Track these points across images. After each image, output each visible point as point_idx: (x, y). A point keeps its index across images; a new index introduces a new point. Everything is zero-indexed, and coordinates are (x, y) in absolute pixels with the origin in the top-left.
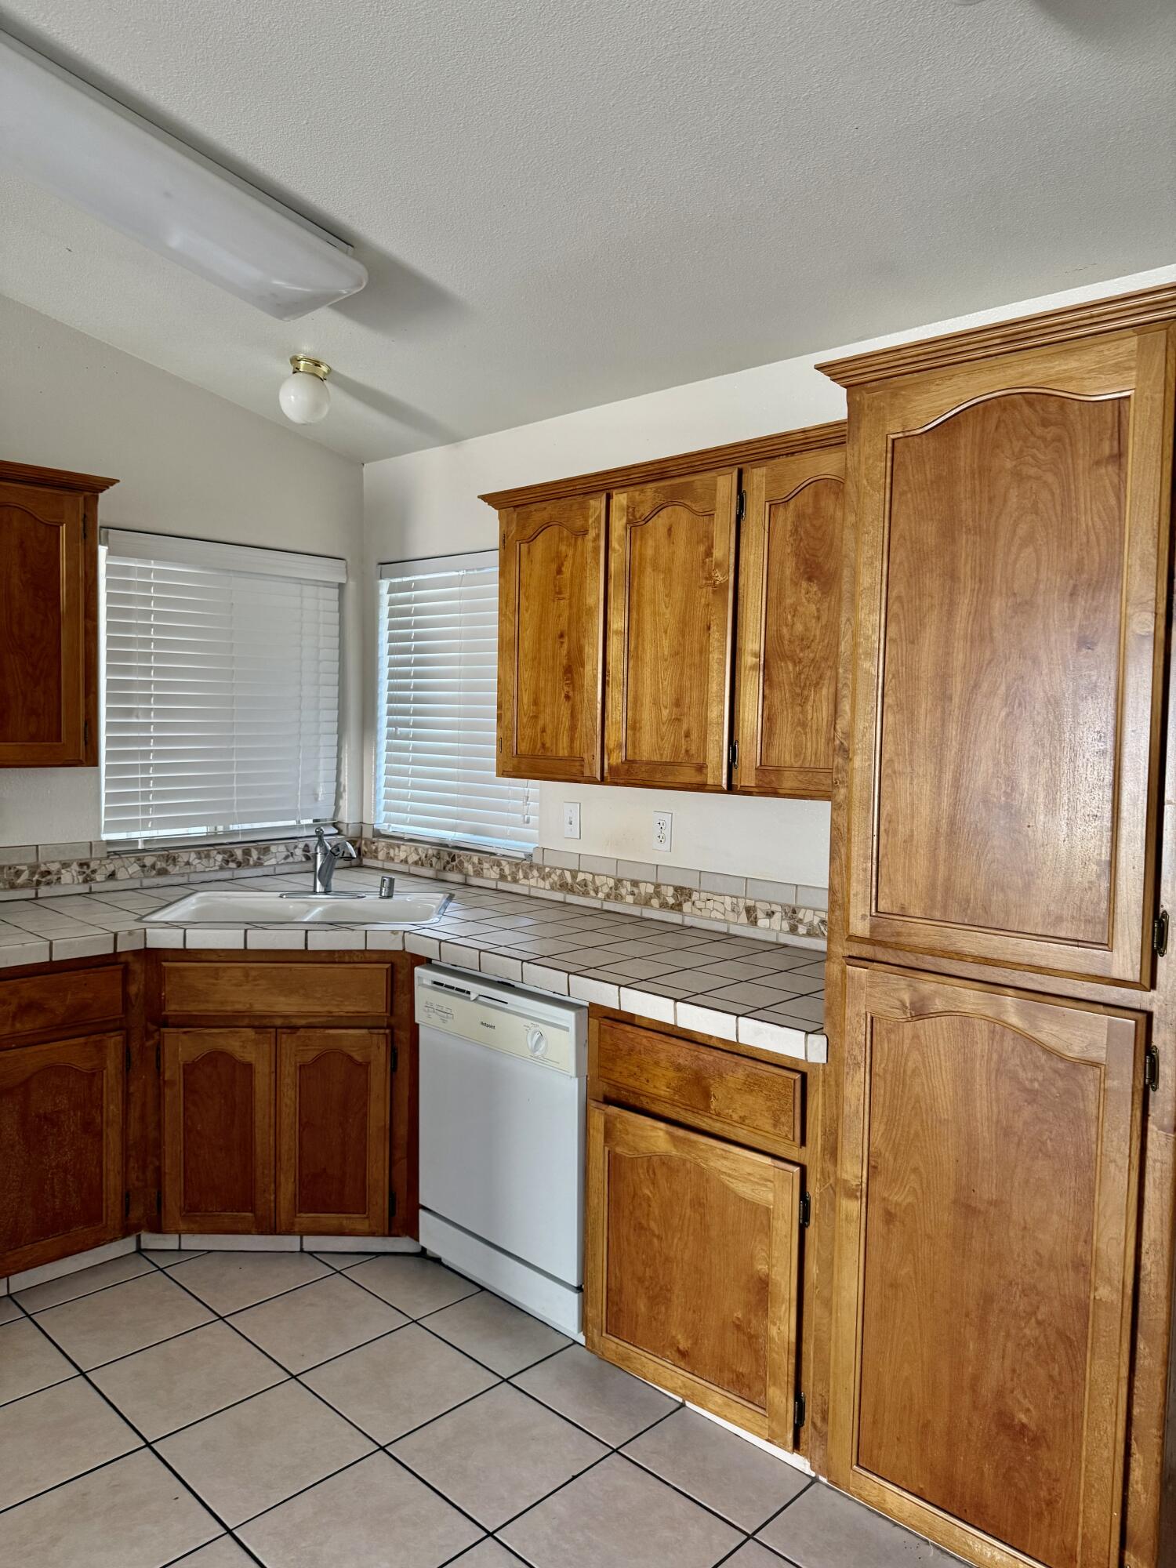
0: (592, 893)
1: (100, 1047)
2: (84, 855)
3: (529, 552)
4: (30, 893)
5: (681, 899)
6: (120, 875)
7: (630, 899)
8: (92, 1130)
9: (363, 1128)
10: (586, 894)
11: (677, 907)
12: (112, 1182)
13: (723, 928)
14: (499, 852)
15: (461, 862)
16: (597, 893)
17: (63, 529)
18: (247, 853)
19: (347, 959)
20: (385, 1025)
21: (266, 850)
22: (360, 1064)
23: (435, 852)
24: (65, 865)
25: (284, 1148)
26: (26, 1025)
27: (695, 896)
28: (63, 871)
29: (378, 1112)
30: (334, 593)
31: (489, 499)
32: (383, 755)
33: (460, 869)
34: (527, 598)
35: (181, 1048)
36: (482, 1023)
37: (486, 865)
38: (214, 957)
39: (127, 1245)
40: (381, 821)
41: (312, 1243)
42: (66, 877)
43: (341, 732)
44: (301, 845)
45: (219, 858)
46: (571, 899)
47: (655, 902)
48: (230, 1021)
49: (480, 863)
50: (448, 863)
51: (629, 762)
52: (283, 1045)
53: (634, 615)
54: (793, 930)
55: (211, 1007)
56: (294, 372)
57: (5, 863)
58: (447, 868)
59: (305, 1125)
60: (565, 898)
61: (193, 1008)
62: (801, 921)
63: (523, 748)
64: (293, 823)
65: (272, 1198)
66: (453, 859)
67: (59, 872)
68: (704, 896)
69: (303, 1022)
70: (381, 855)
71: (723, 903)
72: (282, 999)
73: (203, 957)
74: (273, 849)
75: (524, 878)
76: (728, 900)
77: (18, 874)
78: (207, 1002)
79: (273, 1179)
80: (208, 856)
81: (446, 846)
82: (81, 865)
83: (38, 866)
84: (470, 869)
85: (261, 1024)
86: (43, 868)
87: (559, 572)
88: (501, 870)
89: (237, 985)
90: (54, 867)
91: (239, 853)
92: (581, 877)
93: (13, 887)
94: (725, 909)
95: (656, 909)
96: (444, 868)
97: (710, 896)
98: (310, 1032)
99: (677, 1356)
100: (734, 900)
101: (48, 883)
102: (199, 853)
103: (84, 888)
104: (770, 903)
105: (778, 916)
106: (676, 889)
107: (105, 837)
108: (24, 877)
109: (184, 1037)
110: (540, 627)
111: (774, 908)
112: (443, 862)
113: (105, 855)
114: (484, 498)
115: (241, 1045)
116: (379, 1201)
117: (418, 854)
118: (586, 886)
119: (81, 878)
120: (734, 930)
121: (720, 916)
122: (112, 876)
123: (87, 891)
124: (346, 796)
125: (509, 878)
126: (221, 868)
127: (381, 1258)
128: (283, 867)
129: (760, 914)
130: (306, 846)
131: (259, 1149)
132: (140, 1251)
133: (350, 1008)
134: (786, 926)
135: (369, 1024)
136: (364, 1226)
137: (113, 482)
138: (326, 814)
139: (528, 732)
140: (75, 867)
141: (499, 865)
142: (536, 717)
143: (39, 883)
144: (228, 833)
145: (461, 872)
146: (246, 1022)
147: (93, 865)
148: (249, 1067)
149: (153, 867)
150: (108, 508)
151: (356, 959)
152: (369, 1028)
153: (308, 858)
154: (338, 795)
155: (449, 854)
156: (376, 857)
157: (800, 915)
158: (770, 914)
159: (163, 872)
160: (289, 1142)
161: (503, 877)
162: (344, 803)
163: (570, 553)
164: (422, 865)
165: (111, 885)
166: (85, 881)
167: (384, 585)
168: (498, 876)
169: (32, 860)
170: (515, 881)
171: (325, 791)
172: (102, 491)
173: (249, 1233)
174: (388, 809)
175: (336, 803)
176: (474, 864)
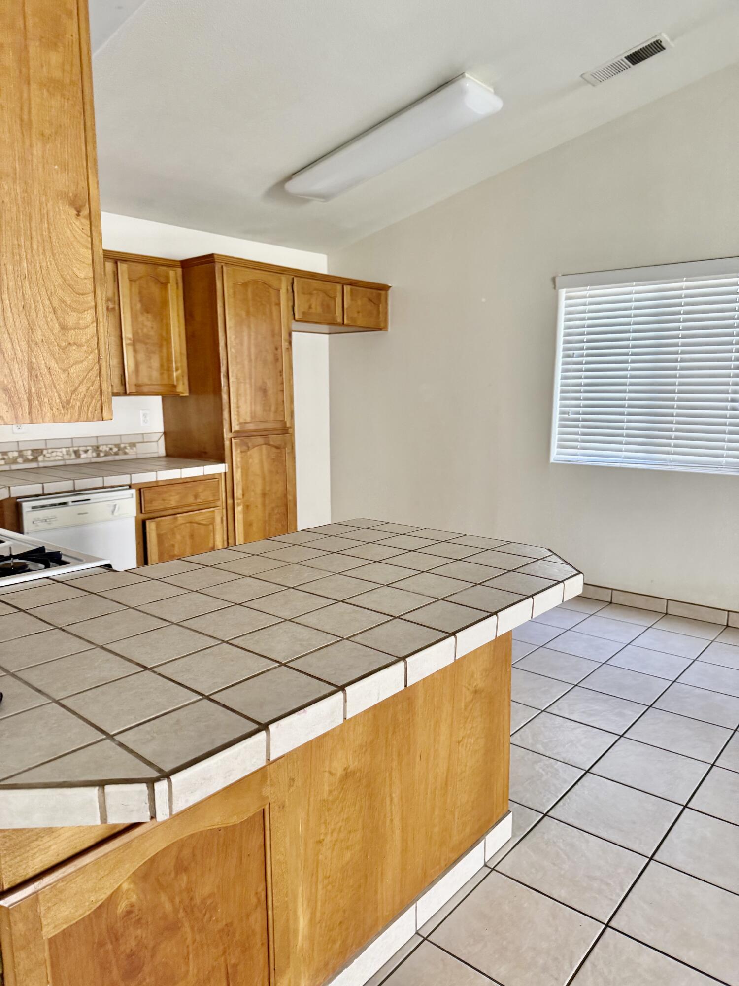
5: (36, 455)
11: (35, 459)
13: (61, 463)
27: (45, 452)
36: (79, 514)
47: (20, 460)
54: (98, 456)
62: (101, 451)
68: (50, 451)
71: (61, 452)
76: (64, 450)
94: (63, 454)
97: (53, 450)
100: (67, 449)
104: (86, 446)
105: (90, 451)
106: (33, 450)
111: (88, 448)
120: (68, 462)
121: (60, 458)
129: (81, 452)
134: (94, 454)
157: (101, 448)
158: (86, 451)
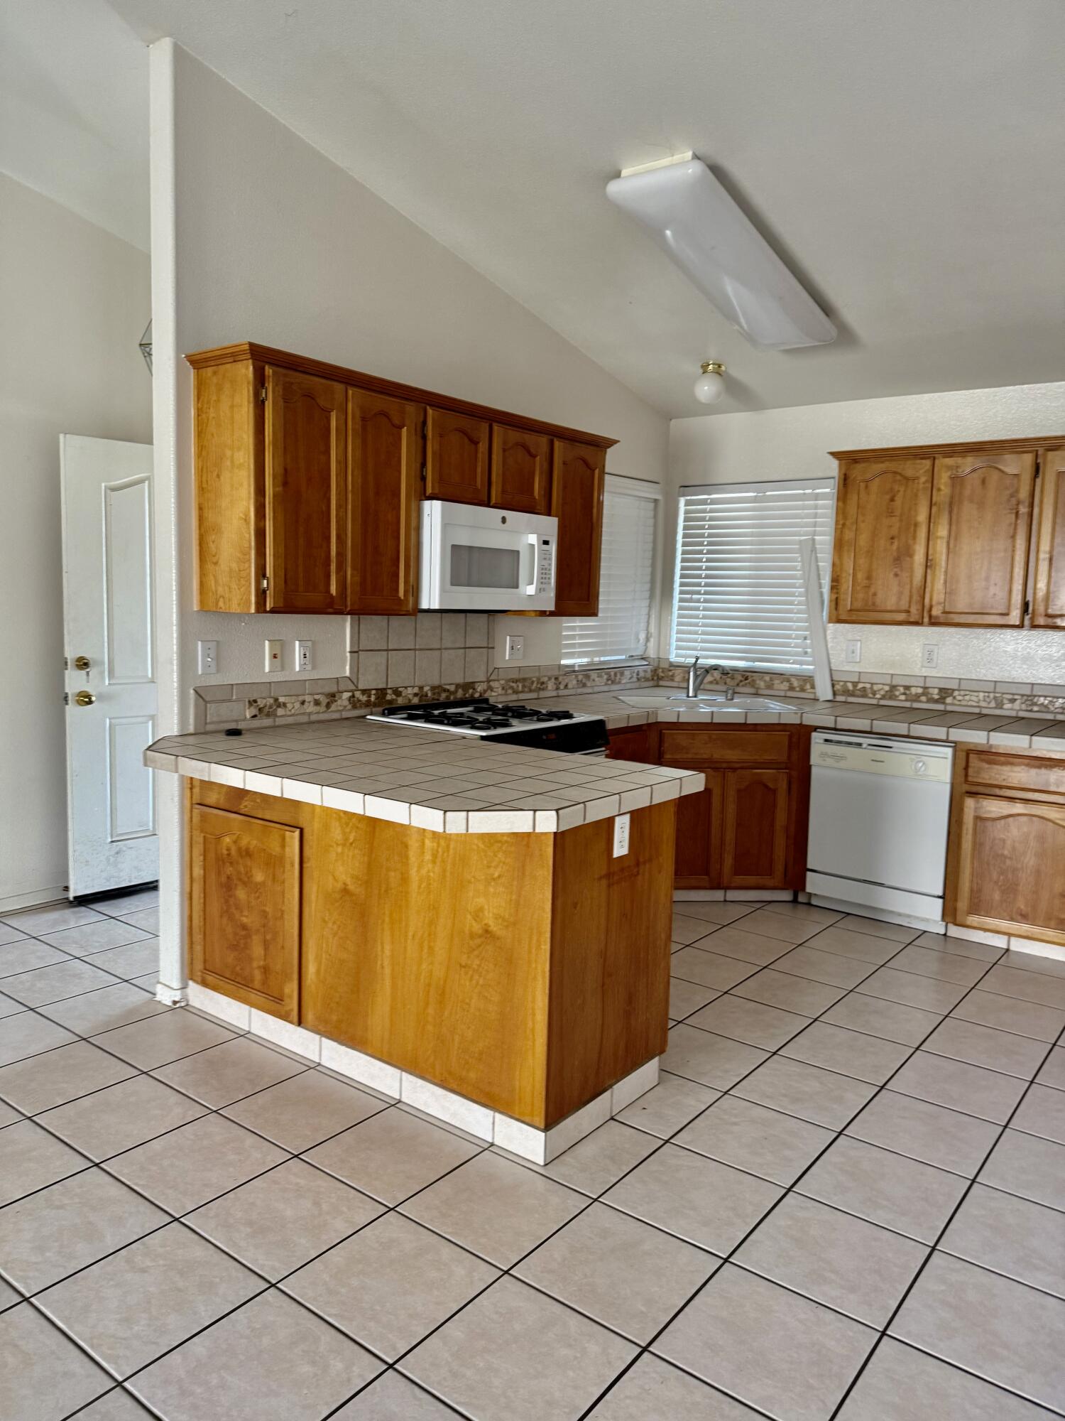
0: (871, 695)
2: (556, 673)
3: (867, 488)
4: (534, 695)
5: (944, 695)
6: (570, 686)
7: (903, 697)
9: (773, 826)
10: (864, 696)
11: (941, 700)
13: (977, 711)
14: (788, 673)
15: (753, 681)
16: (874, 694)
17: (596, 472)
18: (615, 674)
20: (785, 767)
21: (622, 674)
22: (772, 790)
24: (548, 678)
27: (956, 693)
28: (549, 682)
29: (781, 817)
30: (652, 505)
32: (675, 612)
33: (753, 684)
34: (863, 516)
36: (873, 760)
37: (776, 682)
40: (674, 655)
41: (732, 895)
42: (550, 686)
43: (652, 597)
44: (635, 671)
45: (606, 677)
46: (851, 699)
49: (771, 680)
50: (741, 681)
51: (948, 613)
52: (729, 778)
53: (954, 527)
55: (690, 756)
56: (704, 373)
57: (528, 676)
58: (741, 685)
59: (739, 825)
60: (846, 699)
61: (679, 757)
63: (856, 606)
64: (626, 657)
65: (719, 867)
66: (746, 679)
67: (547, 682)
68: (962, 693)
69: (738, 765)
70: (677, 678)
71: (977, 696)
72: (728, 752)
73: (686, 728)
74: (625, 672)
75: (812, 688)
77: (533, 682)
79: (720, 856)
82: (555, 679)
83: (539, 679)
84: (762, 684)
85: (716, 766)
86: (541, 680)
87: (892, 500)
88: (790, 684)
89: (706, 744)
90: (545, 679)
91: (612, 674)
92: (860, 686)
93: (531, 691)
94: (979, 700)
96: (738, 685)
97: (967, 693)
98: (744, 771)
99: (1019, 918)
100: (986, 694)
102: (596, 674)
103: (554, 694)
104: (1013, 694)
105: (1018, 702)
106: (941, 690)
107: (564, 662)
108: (535, 685)
110: (874, 533)
111: (1016, 697)
112: (736, 681)
113: (565, 673)
114: (830, 453)
116: (779, 868)
118: (865, 691)
120: (985, 711)
124: (652, 640)
125: (798, 689)
126: (606, 684)
127: (773, 904)
128: (628, 684)
129: (1005, 701)
130: (638, 672)
131: (713, 839)
133: (767, 757)
135: (776, 767)
136: (770, 882)
137: (616, 442)
138: (639, 652)
139: (860, 596)
140: (553, 680)
141: (788, 681)
142: (868, 587)
144: (601, 662)
145: (753, 686)
146: (708, 765)
147: (560, 679)
149: (581, 681)
151: (769, 729)
153: (638, 680)
154: (647, 639)
155: (743, 676)
156: (673, 680)
158: (1013, 701)
159: (584, 685)
160: (730, 836)
161: (792, 688)
162: (652, 644)
163: (902, 489)
165: (566, 692)
168: (787, 688)
169: (537, 674)
170: (803, 690)
171: (642, 636)
172: (609, 447)
173: (704, 888)
174: (678, 648)
175: (646, 645)
176: (765, 681)
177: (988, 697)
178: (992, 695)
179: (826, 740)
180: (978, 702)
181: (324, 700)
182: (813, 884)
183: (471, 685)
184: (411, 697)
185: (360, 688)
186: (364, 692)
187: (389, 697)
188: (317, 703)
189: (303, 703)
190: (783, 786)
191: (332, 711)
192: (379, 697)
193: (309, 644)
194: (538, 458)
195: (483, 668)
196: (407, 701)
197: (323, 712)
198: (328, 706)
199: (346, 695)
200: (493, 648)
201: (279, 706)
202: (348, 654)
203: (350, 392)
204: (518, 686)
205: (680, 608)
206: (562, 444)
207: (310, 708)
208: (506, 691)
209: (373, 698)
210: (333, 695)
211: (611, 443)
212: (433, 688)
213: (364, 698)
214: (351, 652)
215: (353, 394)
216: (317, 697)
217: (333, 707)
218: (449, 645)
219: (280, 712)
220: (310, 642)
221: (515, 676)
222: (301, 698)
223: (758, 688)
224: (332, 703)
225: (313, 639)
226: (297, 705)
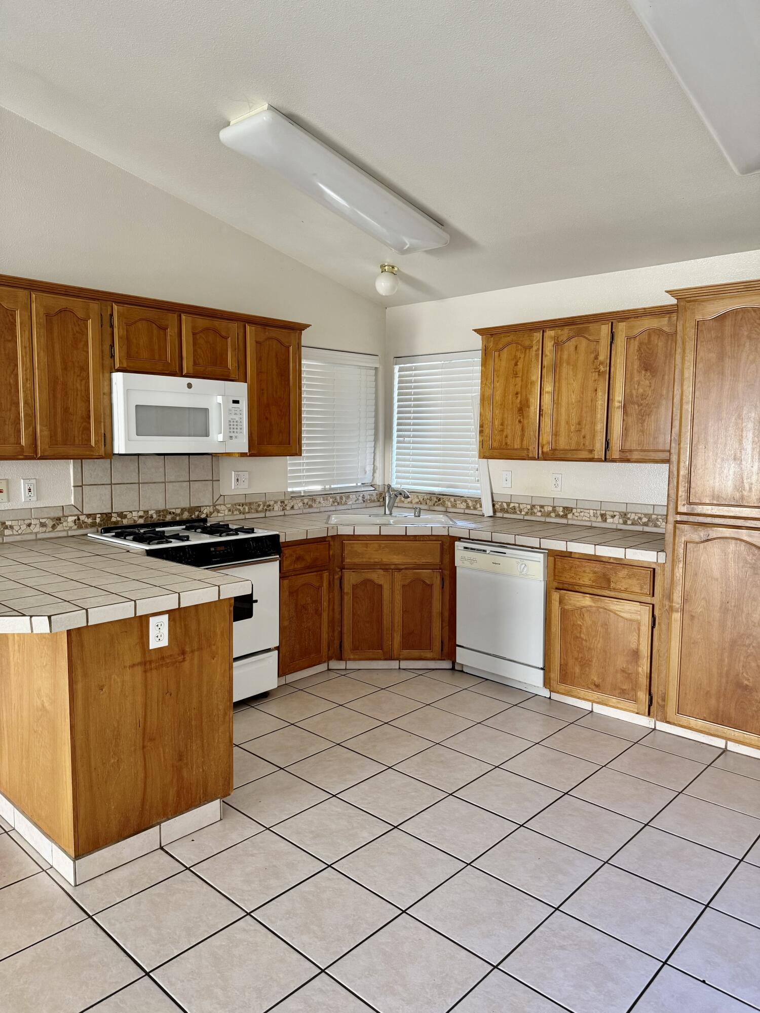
0: (518, 512)
1: (321, 578)
2: (282, 498)
3: (499, 356)
4: (262, 515)
5: (566, 512)
6: (296, 507)
7: (539, 514)
8: (317, 612)
9: (430, 612)
10: (515, 513)
11: (565, 516)
12: (325, 636)
13: (589, 524)
14: (466, 496)
15: (444, 501)
16: (521, 512)
17: (291, 348)
18: (341, 498)
19: (422, 539)
20: (438, 568)
21: (348, 497)
22: (429, 585)
23: (429, 497)
24: (276, 502)
25: (396, 621)
26: (299, 566)
27: (574, 511)
28: (275, 505)
29: (437, 606)
30: (374, 371)
31: (478, 331)
32: (395, 451)
33: (443, 504)
34: (498, 377)
35: (351, 578)
36: (492, 563)
37: (458, 502)
38: (365, 539)
39: (322, 667)
40: (395, 483)
41: (405, 664)
42: (276, 508)
43: (376, 440)
44: (361, 495)
45: (331, 500)
46: (506, 515)
47: (553, 515)
48: (372, 566)
49: (455, 501)
50: (436, 502)
51: (554, 450)
52: (395, 577)
53: (557, 384)
54: (625, 523)
55: (364, 560)
56: (382, 272)
57: (254, 501)
58: (436, 504)
59: (405, 611)
60: (503, 515)
61: (357, 560)
62: (629, 519)
63: (495, 445)
64: (355, 485)
65: (391, 643)
66: (439, 500)
67: (273, 505)
68: (579, 510)
69: (403, 567)
71: (589, 513)
72: (395, 556)
73: (360, 539)
74: (351, 496)
75: (480, 507)
76: (592, 512)
77: (259, 505)
78: (362, 558)
79: (391, 635)
80: (327, 500)
81: (435, 494)
82: (281, 502)
83: (266, 503)
84: (449, 504)
85: (385, 568)
86: (268, 503)
87: (516, 364)
88: (467, 504)
89: (375, 551)
90: (272, 503)
91: (338, 498)
92: (512, 505)
93: (257, 512)
94: (590, 516)
95: (553, 518)
96: (434, 505)
97: (582, 510)
98: (407, 571)
99: (594, 687)
100: (595, 511)
101: (269, 511)
102: (324, 498)
103: (282, 513)
104: (613, 512)
105: (617, 517)
106: (564, 508)
107: (290, 490)
108: (261, 507)
109: (353, 573)
110: (505, 390)
111: (615, 513)
112: (433, 502)
113: (290, 498)
114: (475, 330)
115: (377, 576)
116: (437, 644)
117: (418, 499)
118: (515, 509)
119: (281, 508)
120: (594, 525)
121: (587, 519)
122: (292, 507)
123: (283, 514)
124: (377, 471)
125: (472, 508)
126: (332, 505)
127: (435, 671)
128: (354, 505)
129: (608, 517)
130: (363, 495)
131: (385, 622)
132: (329, 670)
133: (424, 560)
134: (621, 521)
135: (431, 568)
136: (429, 655)
137: (308, 326)
138: (368, 480)
139: (498, 438)
140: (279, 503)
141: (466, 501)
142: (502, 431)
143: (266, 510)
144: (331, 489)
145: (444, 506)
146: (379, 567)
147: (286, 502)
148: (381, 586)
149: (307, 504)
150: (306, 337)
151: (426, 539)
152: (432, 569)
153: (364, 501)
154: (374, 472)
155: (437, 498)
157: (629, 516)
158: (613, 517)
159: (311, 506)
160: (398, 619)
161: (468, 507)
162: (377, 475)
163: (522, 356)
164: (421, 504)
165: (292, 512)
166: (283, 510)
167: (397, 368)
168: (465, 507)
169: (263, 499)
170: (475, 509)
171: (369, 469)
172: (303, 330)
173: (380, 659)
174: (397, 477)
175: (373, 475)
176: (451, 502)
177: (597, 513)
178: (599, 513)
179: (465, 548)
180: (589, 518)
181: (50, 523)
182: (462, 656)
183: (198, 508)
184: (136, 519)
185: (84, 513)
186: (88, 516)
187: (114, 519)
188: (43, 525)
189: (29, 525)
190: (437, 582)
191: (57, 531)
192: (104, 520)
193: (34, 481)
194: (229, 340)
195: (210, 496)
196: (133, 522)
197: (49, 532)
198: (54, 527)
199: (71, 519)
200: (219, 480)
201: (6, 528)
202: (72, 488)
203: (33, 296)
204: (244, 508)
205: (398, 448)
206: (253, 328)
207: (37, 529)
208: (233, 513)
209: (98, 520)
210: (59, 519)
211: (306, 326)
212: (158, 512)
213: (90, 521)
214: (74, 486)
215: (35, 296)
216: (43, 521)
217: (59, 528)
218: (173, 478)
219: (7, 532)
220: (35, 480)
221: (243, 501)
222: (27, 522)
223: (447, 507)
224: (58, 525)
225: (37, 478)
226: (24, 527)
